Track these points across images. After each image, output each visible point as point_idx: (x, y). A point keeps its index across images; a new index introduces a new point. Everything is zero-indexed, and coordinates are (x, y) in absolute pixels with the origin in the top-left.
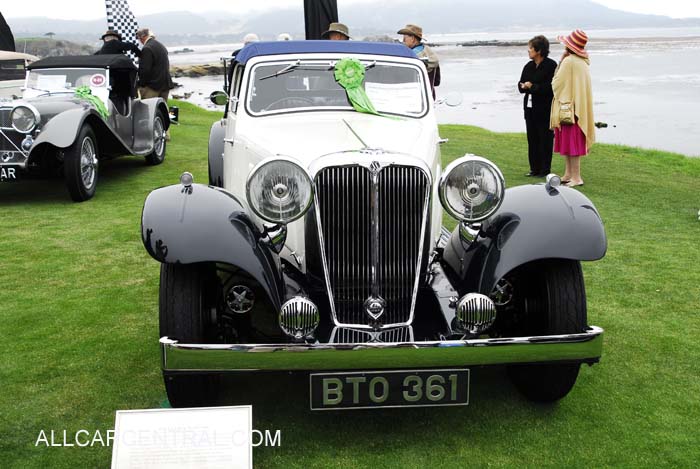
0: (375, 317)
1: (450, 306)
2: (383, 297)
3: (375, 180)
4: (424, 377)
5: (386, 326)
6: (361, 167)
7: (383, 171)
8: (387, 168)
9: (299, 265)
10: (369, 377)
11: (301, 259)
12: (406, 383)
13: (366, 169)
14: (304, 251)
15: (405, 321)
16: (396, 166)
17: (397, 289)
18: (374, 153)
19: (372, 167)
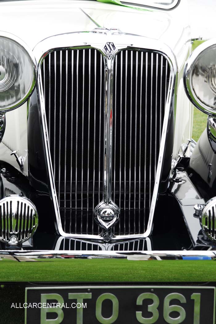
0: (107, 226)
1: (195, 215)
2: (117, 203)
3: (110, 64)
4: (162, 294)
5: (118, 237)
6: (93, 50)
7: (119, 54)
8: (124, 50)
9: (21, 166)
10: (96, 293)
11: (24, 159)
12: (139, 302)
13: (99, 53)
14: (27, 150)
15: (142, 232)
16: (135, 50)
17: (132, 196)
18: (109, 33)
19: (106, 49)
